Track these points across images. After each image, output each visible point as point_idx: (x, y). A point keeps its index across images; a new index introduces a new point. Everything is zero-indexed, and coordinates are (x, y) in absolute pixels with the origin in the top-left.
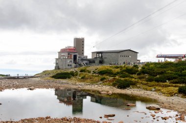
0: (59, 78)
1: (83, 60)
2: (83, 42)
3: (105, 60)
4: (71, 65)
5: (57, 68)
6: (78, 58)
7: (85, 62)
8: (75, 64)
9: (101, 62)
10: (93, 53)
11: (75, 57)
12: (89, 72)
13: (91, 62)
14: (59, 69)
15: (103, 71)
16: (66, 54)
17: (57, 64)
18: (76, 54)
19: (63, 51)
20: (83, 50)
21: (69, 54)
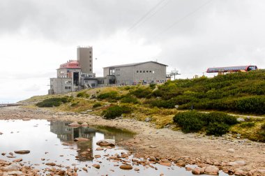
0: (43, 106)
1: (87, 79)
2: (91, 52)
3: (118, 79)
4: (69, 88)
5: (52, 92)
6: (80, 77)
7: (90, 83)
8: (77, 85)
9: (113, 81)
10: (105, 69)
11: (76, 75)
12: (87, 97)
13: (99, 82)
15: (104, 95)
16: (66, 71)
17: (51, 86)
18: (77, 71)
19: (63, 67)
20: (91, 66)
21: (68, 71)
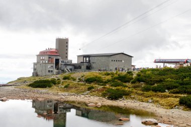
0: (37, 87)
1: (66, 65)
2: (67, 43)
3: (94, 65)
4: (52, 71)
5: (36, 74)
6: (60, 62)
7: (69, 67)
8: (58, 69)
9: (89, 68)
10: (78, 56)
11: (57, 61)
12: (74, 80)
13: (76, 67)
14: (37, 75)
15: (91, 79)
16: (46, 58)
17: (35, 69)
18: (58, 57)
19: (43, 54)
20: (67, 53)
21: (49, 58)
